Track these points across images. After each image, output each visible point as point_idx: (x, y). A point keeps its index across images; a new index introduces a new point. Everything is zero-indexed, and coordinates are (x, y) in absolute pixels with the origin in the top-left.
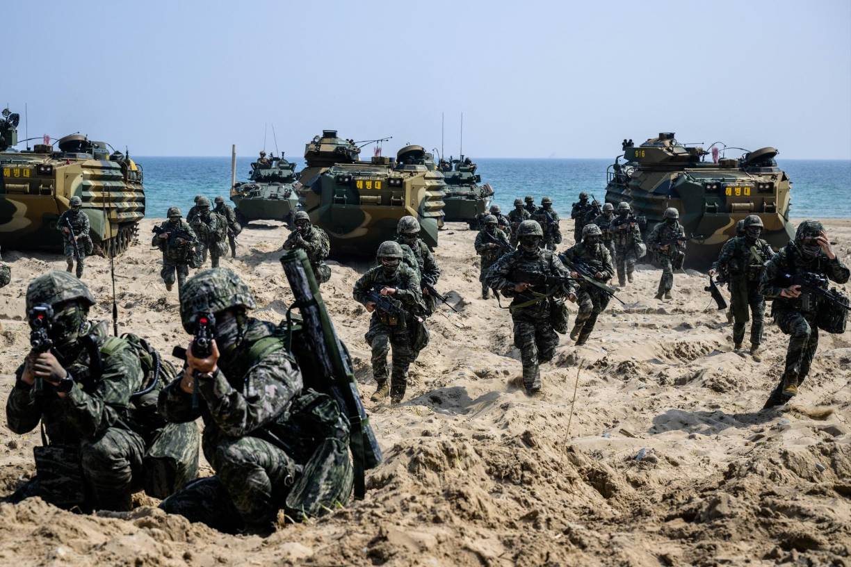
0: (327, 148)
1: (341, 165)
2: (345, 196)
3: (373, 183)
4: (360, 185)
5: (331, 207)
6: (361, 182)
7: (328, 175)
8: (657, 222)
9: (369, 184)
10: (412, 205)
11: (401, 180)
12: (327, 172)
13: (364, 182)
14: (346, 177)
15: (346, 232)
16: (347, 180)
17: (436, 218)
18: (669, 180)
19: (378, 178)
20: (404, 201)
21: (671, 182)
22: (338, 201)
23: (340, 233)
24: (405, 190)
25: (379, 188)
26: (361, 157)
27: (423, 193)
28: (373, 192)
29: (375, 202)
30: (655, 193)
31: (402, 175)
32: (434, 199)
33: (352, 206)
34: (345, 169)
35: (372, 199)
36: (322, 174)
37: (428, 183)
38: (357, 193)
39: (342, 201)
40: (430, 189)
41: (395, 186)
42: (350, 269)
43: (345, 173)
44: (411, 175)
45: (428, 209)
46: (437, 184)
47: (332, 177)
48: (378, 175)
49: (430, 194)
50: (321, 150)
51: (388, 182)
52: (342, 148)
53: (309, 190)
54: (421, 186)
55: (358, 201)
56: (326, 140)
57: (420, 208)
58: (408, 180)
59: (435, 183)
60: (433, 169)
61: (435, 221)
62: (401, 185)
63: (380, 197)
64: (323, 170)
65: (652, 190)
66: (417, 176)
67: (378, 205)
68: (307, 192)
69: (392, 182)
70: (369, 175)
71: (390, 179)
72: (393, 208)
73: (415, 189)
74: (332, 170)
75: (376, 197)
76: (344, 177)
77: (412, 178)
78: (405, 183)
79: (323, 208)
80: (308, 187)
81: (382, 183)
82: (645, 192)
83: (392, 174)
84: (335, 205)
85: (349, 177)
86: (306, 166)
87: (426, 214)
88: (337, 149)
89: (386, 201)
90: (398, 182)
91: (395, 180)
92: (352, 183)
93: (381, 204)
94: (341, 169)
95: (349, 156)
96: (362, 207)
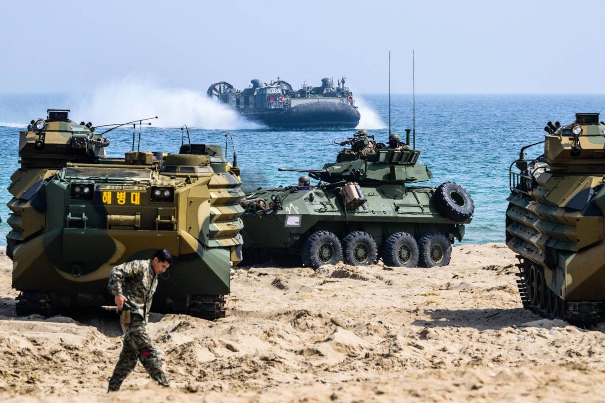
0: (55, 138)
1: (76, 166)
2: (84, 216)
3: (128, 195)
4: (107, 198)
5: (62, 233)
6: (110, 194)
7: (57, 182)
8: (571, 253)
9: (121, 198)
10: (189, 229)
11: (172, 189)
12: (56, 177)
13: (114, 195)
14: (86, 186)
15: (85, 272)
16: (86, 190)
17: (229, 248)
18: (589, 189)
19: (136, 188)
20: (177, 223)
21: (592, 192)
22: (73, 224)
23: (76, 273)
24: (177, 206)
25: (137, 202)
26: (106, 153)
27: (205, 210)
28: (128, 209)
29: (131, 225)
30: (568, 209)
31: (173, 183)
32: (224, 219)
33: (95, 231)
34: (84, 173)
35: (125, 221)
36: (47, 180)
37: (214, 195)
38: (101, 210)
39: (80, 224)
40: (217, 203)
41: (162, 199)
42: (95, 329)
43: (84, 179)
44: (188, 181)
45: (213, 235)
46: (229, 195)
47: (64, 185)
48: (135, 183)
49: (217, 211)
50: (46, 142)
51: (152, 195)
52: (81, 139)
53: (27, 205)
54: (202, 200)
55: (104, 224)
56: (54, 125)
57: (201, 233)
58: (182, 190)
59: (225, 194)
60: (224, 171)
61: (226, 253)
62: (170, 198)
63: (138, 217)
64: (49, 173)
65: (563, 205)
66: (197, 183)
67: (136, 229)
68: (24, 209)
69: (158, 193)
70: (121, 182)
71: (155, 188)
72: (159, 234)
73: (194, 204)
74: (62, 174)
75: (132, 217)
76: (82, 186)
77: (188, 186)
78: (178, 195)
79: (52, 234)
80: (25, 201)
81: (142, 195)
82: (555, 207)
83: (159, 180)
84: (67, 229)
85: (91, 186)
86: (20, 166)
87: (211, 243)
88: (72, 140)
89: (148, 224)
90: (167, 193)
91: (163, 189)
92: (95, 196)
93: (142, 228)
94: (77, 172)
95: (91, 150)
96: (110, 232)
